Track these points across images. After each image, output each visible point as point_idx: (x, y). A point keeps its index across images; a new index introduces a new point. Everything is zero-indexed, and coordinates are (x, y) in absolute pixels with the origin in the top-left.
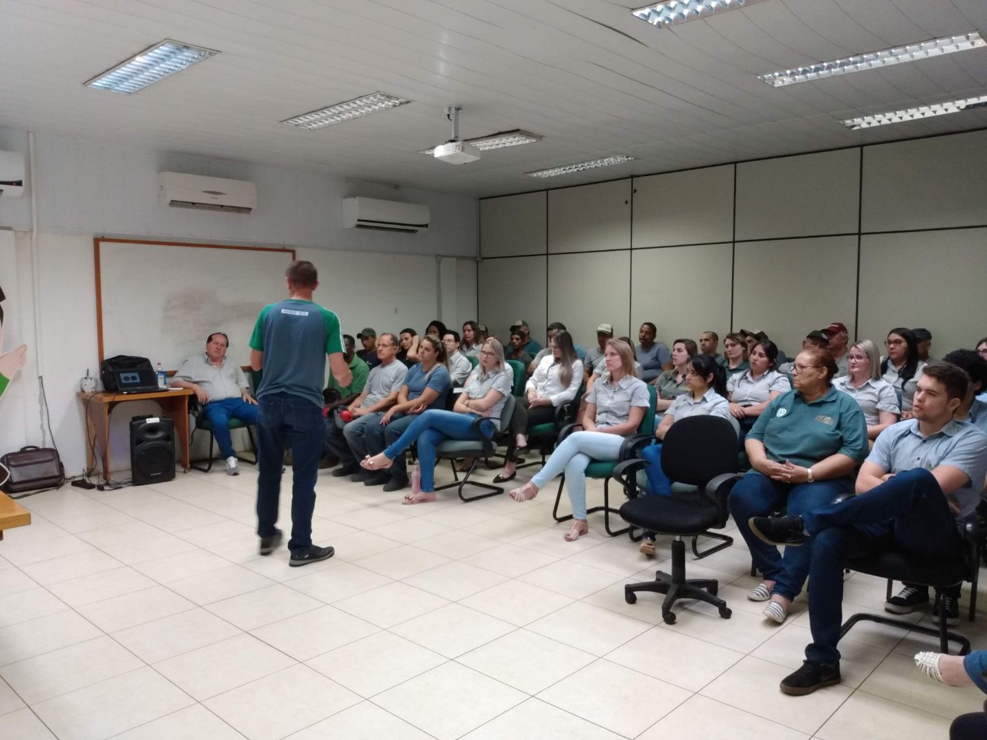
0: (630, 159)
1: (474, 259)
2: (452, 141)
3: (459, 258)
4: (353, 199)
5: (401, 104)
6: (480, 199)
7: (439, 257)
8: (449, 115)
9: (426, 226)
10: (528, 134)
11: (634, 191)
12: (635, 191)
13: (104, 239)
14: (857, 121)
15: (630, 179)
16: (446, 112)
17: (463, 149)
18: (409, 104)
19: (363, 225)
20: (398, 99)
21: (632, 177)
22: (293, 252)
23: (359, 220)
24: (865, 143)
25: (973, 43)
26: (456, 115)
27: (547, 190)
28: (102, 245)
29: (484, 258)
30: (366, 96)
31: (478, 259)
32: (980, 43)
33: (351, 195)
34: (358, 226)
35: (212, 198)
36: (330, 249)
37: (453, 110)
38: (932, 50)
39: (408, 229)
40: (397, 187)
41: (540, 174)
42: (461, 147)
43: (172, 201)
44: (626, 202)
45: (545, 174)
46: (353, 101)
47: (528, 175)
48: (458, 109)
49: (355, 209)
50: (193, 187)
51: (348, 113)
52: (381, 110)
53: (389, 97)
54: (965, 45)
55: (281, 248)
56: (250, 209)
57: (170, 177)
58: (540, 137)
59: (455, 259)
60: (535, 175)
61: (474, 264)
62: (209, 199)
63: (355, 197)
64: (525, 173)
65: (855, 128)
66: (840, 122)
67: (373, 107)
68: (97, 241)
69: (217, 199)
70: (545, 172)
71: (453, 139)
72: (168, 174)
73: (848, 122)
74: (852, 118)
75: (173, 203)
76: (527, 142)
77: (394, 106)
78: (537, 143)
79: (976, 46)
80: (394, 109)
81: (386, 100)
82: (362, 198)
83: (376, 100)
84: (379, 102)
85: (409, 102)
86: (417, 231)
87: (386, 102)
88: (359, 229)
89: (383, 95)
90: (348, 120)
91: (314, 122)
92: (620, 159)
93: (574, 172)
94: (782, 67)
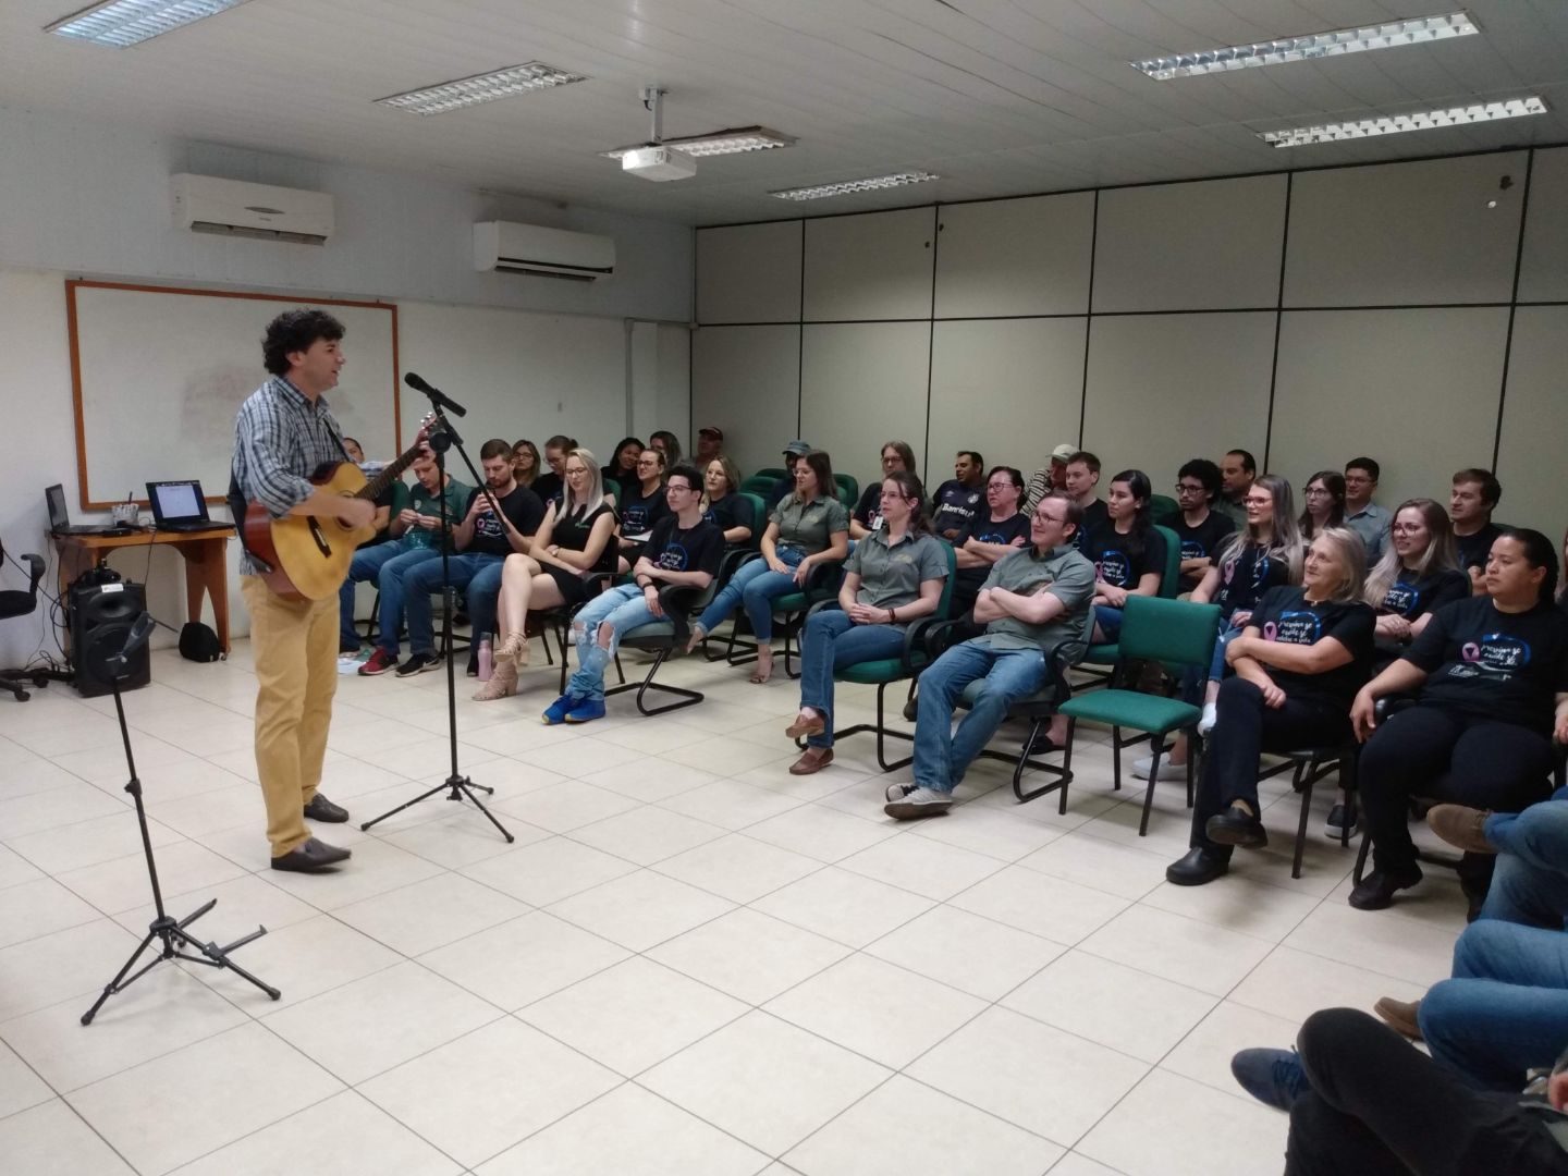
0: (934, 177)
1: (685, 325)
2: (652, 145)
3: (663, 323)
4: (490, 224)
5: (570, 81)
6: (698, 228)
7: (630, 321)
8: (646, 102)
9: (610, 270)
10: (773, 135)
11: (939, 228)
12: (942, 227)
13: (83, 282)
14: (1282, 135)
15: (934, 208)
16: (643, 96)
17: (668, 159)
18: (581, 82)
19: (507, 266)
20: (564, 73)
21: (937, 204)
22: (393, 308)
23: (500, 259)
24: (1294, 167)
25: (1457, 29)
26: (659, 103)
27: (804, 219)
28: (81, 293)
29: (700, 325)
30: (515, 68)
31: (694, 326)
32: (1469, 29)
33: (488, 216)
34: (499, 268)
35: (262, 219)
36: (454, 305)
37: (654, 94)
38: (1395, 36)
39: (580, 275)
40: (562, 205)
41: (792, 194)
42: (665, 156)
43: (195, 223)
44: (927, 245)
45: (801, 195)
46: (493, 73)
47: (775, 195)
48: (661, 93)
49: (491, 241)
50: (231, 201)
51: (480, 92)
52: (537, 89)
53: (549, 72)
54: (1445, 31)
55: (374, 301)
56: (324, 238)
57: (192, 183)
58: (791, 141)
59: (655, 325)
60: (784, 196)
61: (685, 333)
62: (255, 220)
63: (493, 221)
64: (770, 192)
65: (1280, 146)
66: (1258, 135)
67: (525, 84)
68: (71, 286)
69: (267, 219)
70: (801, 192)
71: (653, 141)
72: (187, 176)
73: (1270, 137)
74: (1275, 129)
75: (197, 226)
76: (771, 146)
77: (558, 84)
78: (787, 149)
79: (1462, 33)
80: (559, 88)
81: (545, 75)
82: (504, 223)
83: (529, 74)
84: (535, 77)
85: (583, 79)
86: (594, 278)
87: (546, 78)
88: (501, 274)
89: (541, 67)
90: (484, 102)
91: (429, 103)
92: (918, 176)
93: (846, 194)
94: (1169, 50)
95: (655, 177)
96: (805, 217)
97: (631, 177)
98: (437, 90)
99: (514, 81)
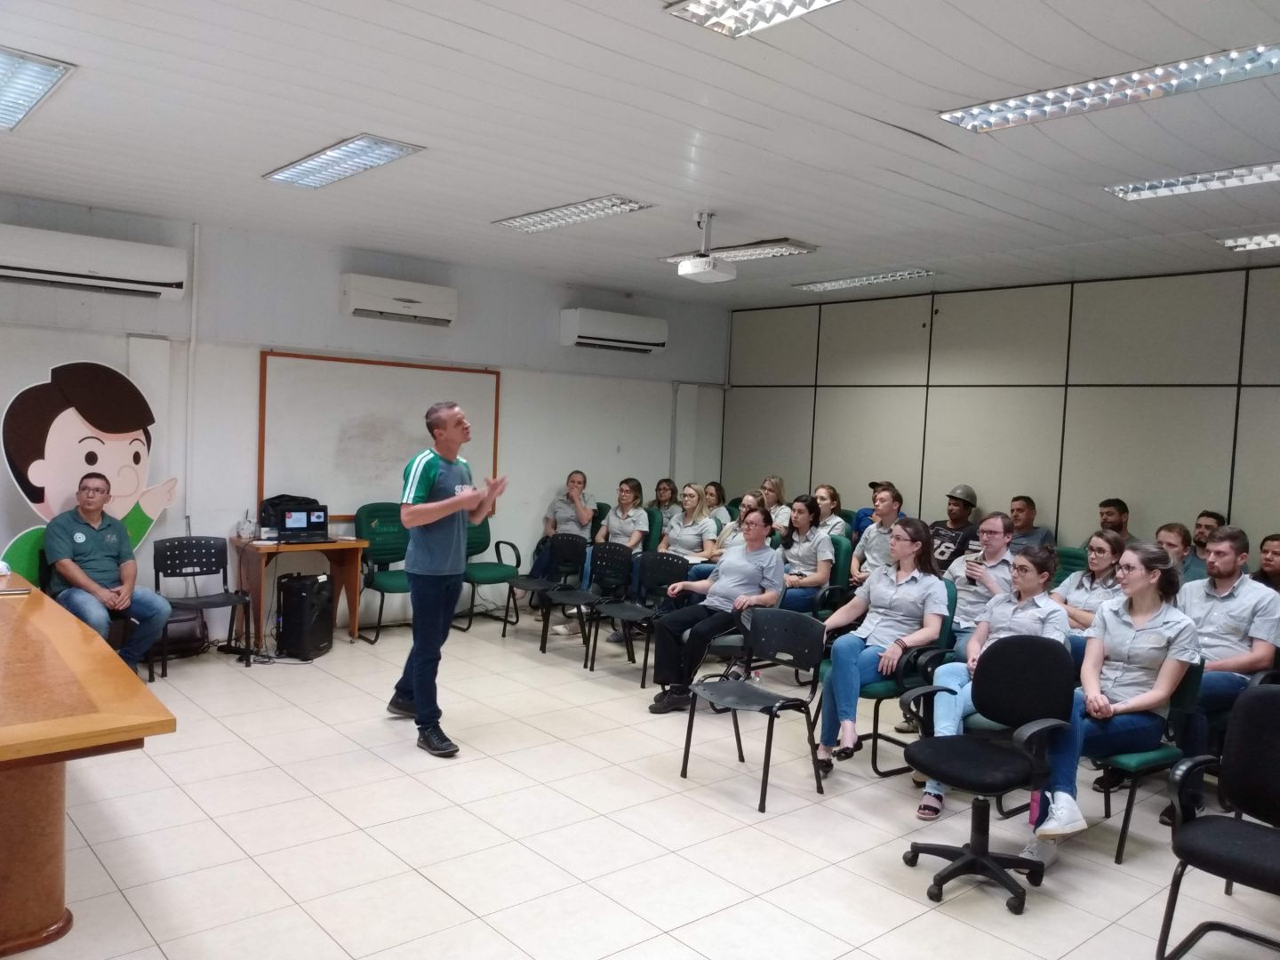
0: (931, 273)
1: (721, 386)
2: (702, 256)
3: (701, 385)
4: (574, 310)
5: (641, 208)
6: (733, 311)
7: (677, 383)
8: (699, 223)
9: (663, 345)
10: (798, 244)
11: (934, 312)
12: (937, 312)
13: (272, 353)
14: (1242, 241)
15: (931, 296)
16: (696, 218)
17: (715, 266)
18: (649, 209)
19: (584, 343)
20: (637, 203)
21: (933, 293)
22: (498, 374)
23: (579, 337)
24: (1252, 266)
26: (709, 223)
27: (820, 304)
28: (270, 359)
29: (733, 386)
30: (599, 199)
31: (727, 387)
33: (572, 305)
34: (579, 344)
35: (405, 307)
36: (542, 372)
37: (705, 217)
39: (640, 348)
40: (629, 295)
41: (812, 287)
42: (711, 264)
43: (356, 309)
44: (924, 326)
45: (819, 288)
46: (583, 203)
47: (796, 287)
48: (711, 216)
49: (576, 323)
50: (382, 293)
51: (572, 217)
52: (615, 214)
53: (624, 202)
55: (484, 368)
56: (449, 321)
57: (357, 280)
58: (812, 248)
59: (696, 386)
60: (805, 288)
61: (718, 394)
62: (400, 308)
63: (576, 308)
64: (793, 285)
65: (1238, 249)
66: (1218, 241)
67: (606, 210)
68: (264, 355)
69: (409, 308)
70: (819, 285)
71: (702, 252)
72: (352, 275)
73: (1230, 243)
74: (1235, 236)
75: (357, 312)
76: (797, 253)
77: (631, 210)
78: (809, 255)
80: (632, 213)
81: (622, 203)
82: (585, 310)
83: (610, 204)
84: (613, 206)
85: (651, 206)
86: (650, 351)
87: (623, 206)
88: (579, 348)
89: (618, 199)
90: (575, 223)
91: (533, 224)
92: (918, 273)
93: (856, 287)
94: (1138, 178)
95: (704, 280)
96: (821, 303)
97: (686, 282)
98: (539, 215)
99: (598, 208)
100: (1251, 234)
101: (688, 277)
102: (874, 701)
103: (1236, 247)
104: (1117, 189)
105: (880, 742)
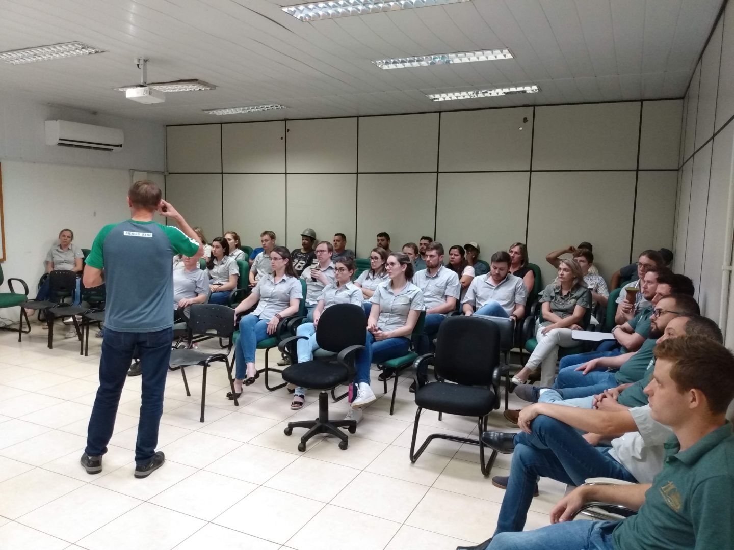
0: (284, 107)
1: (162, 173)
2: (141, 86)
3: (149, 172)
4: (55, 121)
5: (96, 52)
6: (167, 126)
7: (132, 171)
8: (138, 65)
9: (121, 146)
10: (205, 84)
12: (288, 130)
14: (437, 96)
15: (285, 122)
16: (136, 62)
17: (150, 93)
18: (103, 53)
19: (64, 143)
20: (94, 49)
21: (286, 120)
23: (60, 139)
24: (441, 110)
25: (505, 56)
26: (145, 66)
29: (169, 173)
30: (66, 44)
31: (166, 173)
32: (509, 56)
33: (53, 118)
34: (60, 144)
36: (34, 162)
37: (142, 62)
38: (481, 57)
39: (106, 147)
40: (95, 113)
41: (215, 112)
42: (148, 92)
44: (282, 138)
46: (54, 45)
47: (206, 112)
48: (146, 61)
49: (56, 130)
51: (46, 55)
52: (78, 55)
53: (84, 47)
54: (500, 57)
58: (213, 87)
59: (146, 173)
60: (211, 112)
61: (162, 177)
63: (57, 120)
64: (204, 110)
65: (435, 101)
66: (426, 96)
67: (72, 52)
70: (219, 111)
71: (142, 84)
73: (432, 97)
74: (433, 93)
76: (204, 89)
77: (90, 53)
78: (211, 91)
79: (507, 58)
80: (90, 55)
81: (83, 48)
82: (62, 121)
83: (74, 48)
84: (77, 49)
86: (112, 149)
87: (83, 50)
88: (60, 147)
89: (80, 45)
90: (49, 60)
91: (16, 58)
92: (276, 106)
93: (241, 113)
94: (388, 56)
95: (144, 102)
96: (221, 123)
97: (132, 103)
98: (19, 52)
99: (65, 50)
100: (441, 92)
101: (134, 100)
102: (266, 349)
103: (435, 99)
104: (378, 62)
105: (269, 372)
